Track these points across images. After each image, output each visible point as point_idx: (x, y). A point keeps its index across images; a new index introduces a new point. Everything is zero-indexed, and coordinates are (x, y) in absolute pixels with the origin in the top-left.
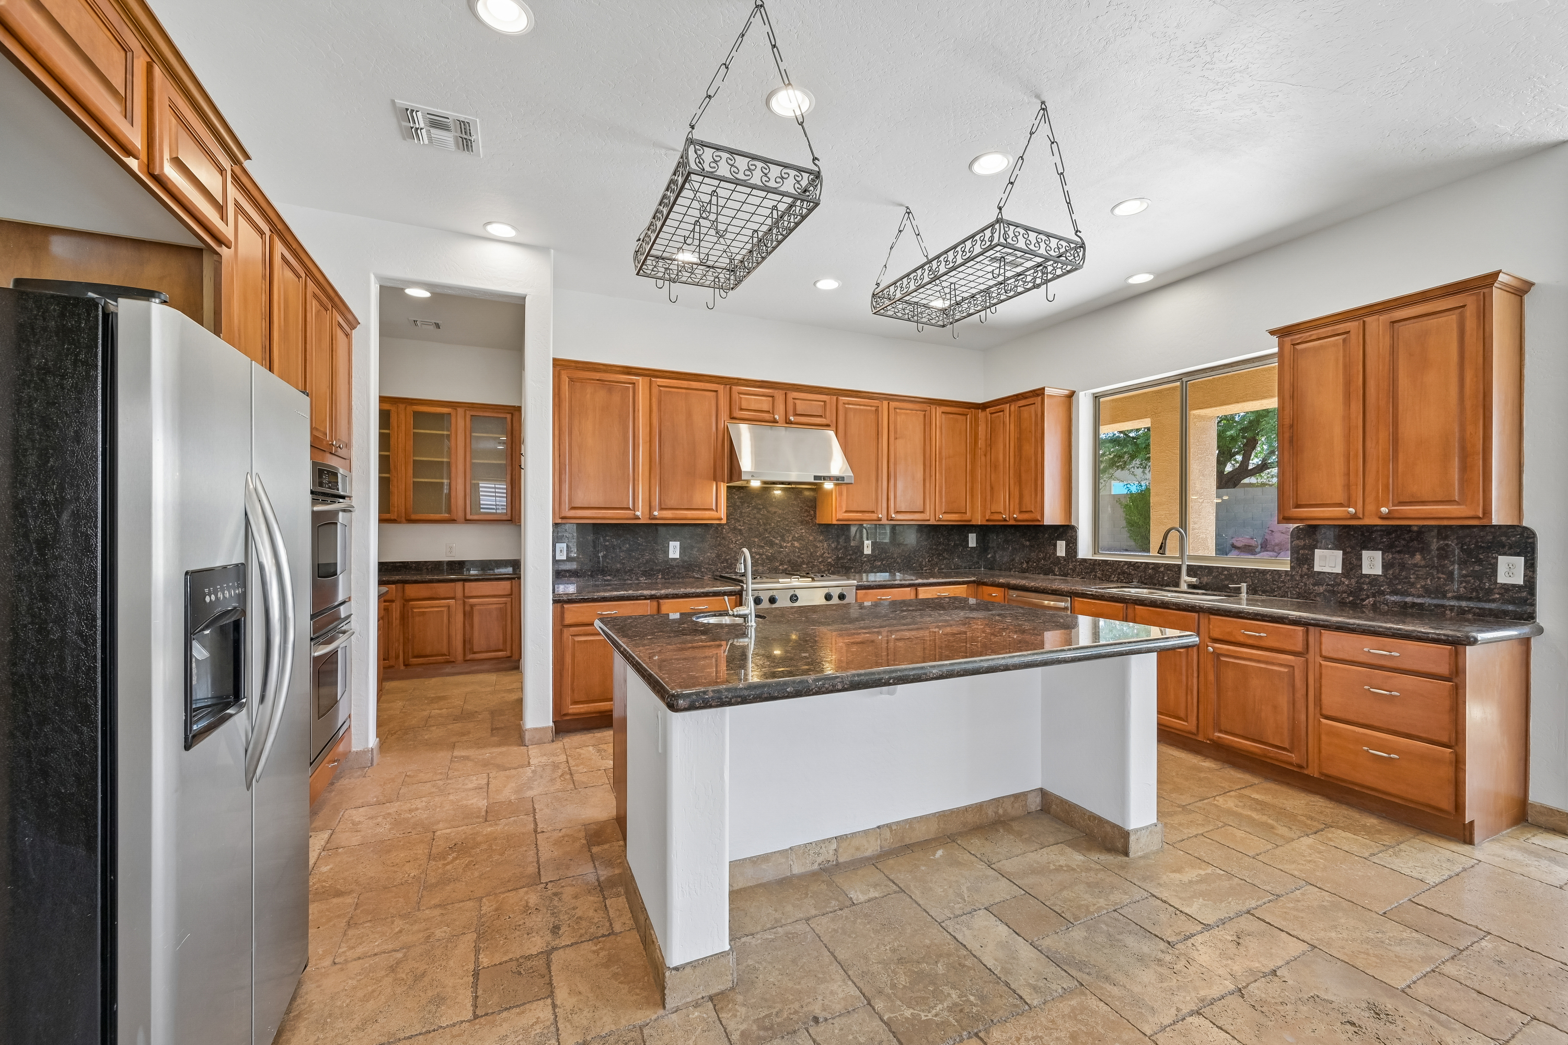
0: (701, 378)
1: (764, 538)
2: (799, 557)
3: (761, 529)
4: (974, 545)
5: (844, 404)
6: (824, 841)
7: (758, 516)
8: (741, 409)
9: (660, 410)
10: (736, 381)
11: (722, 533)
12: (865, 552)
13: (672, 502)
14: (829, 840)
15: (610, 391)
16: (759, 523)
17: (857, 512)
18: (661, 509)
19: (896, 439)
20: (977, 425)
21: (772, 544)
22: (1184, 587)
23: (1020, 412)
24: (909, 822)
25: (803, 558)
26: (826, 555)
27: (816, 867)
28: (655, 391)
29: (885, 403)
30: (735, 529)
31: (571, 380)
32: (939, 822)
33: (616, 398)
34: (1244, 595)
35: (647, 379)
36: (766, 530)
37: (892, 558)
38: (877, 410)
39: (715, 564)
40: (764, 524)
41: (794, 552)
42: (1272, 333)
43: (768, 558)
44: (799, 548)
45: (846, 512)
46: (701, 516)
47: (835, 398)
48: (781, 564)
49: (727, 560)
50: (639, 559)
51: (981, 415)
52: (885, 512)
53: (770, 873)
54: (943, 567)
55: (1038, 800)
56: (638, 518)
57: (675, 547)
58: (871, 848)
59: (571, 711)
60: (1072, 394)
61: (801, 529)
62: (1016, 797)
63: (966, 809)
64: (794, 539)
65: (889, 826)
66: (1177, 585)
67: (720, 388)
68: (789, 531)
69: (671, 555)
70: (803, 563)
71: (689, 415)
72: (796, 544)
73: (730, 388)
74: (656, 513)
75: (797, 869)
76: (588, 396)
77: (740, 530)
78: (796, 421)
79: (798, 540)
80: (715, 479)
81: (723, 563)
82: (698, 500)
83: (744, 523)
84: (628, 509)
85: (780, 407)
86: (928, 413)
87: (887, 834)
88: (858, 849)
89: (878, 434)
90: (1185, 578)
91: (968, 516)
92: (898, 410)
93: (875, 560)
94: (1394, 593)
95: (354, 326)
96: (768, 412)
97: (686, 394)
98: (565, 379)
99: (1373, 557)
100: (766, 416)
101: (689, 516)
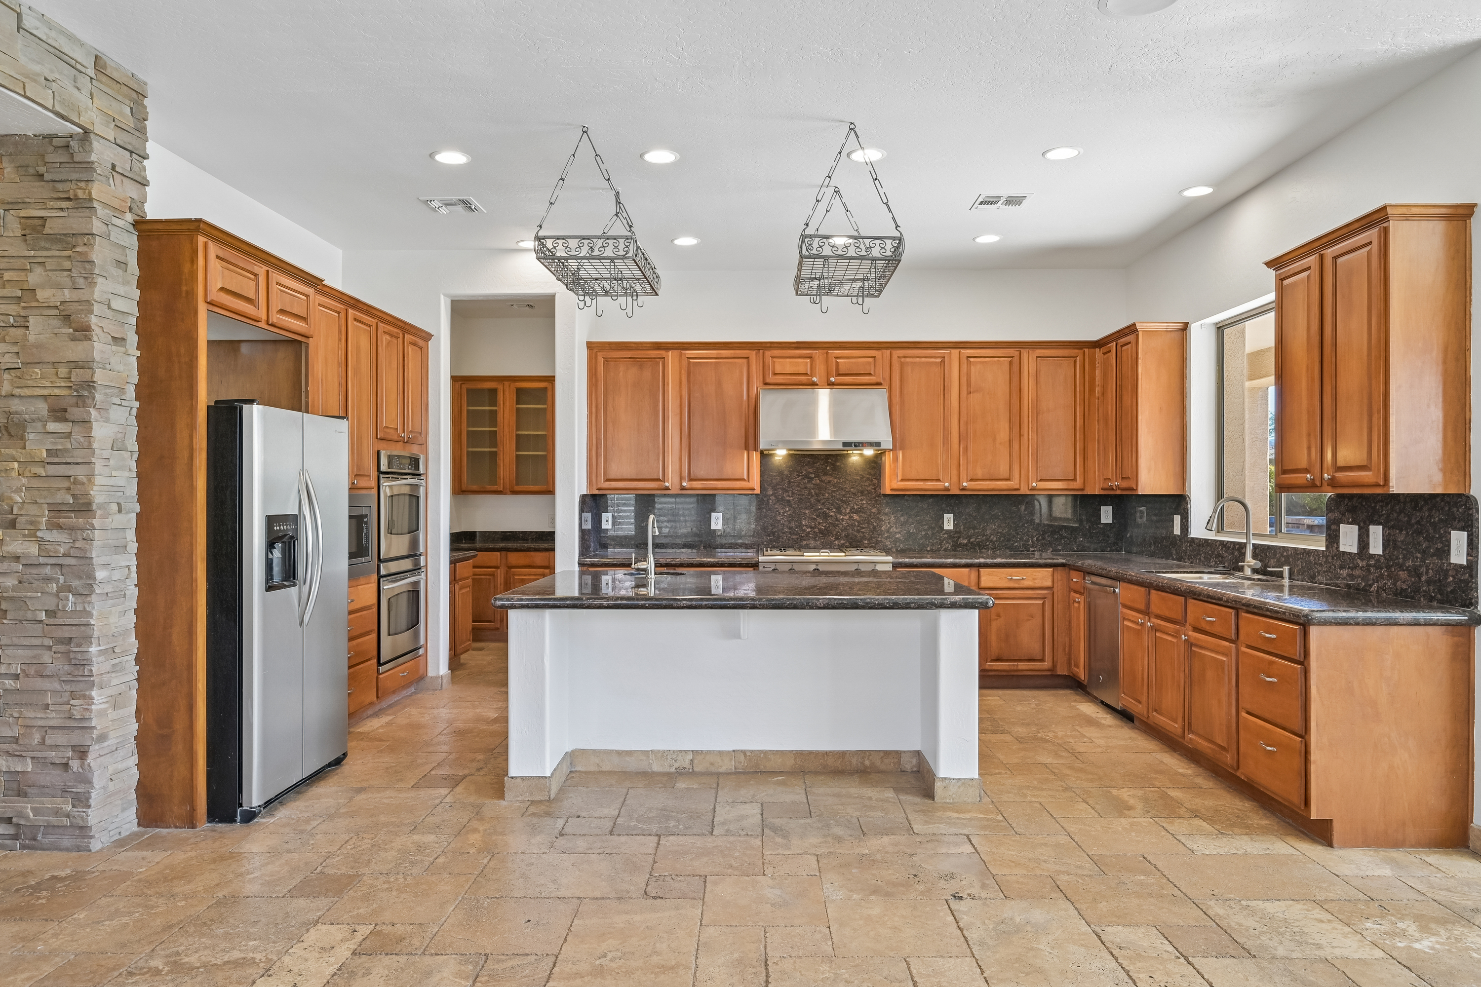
0: (731, 346)
1: (816, 510)
2: (858, 531)
3: (812, 500)
4: (1110, 521)
5: (899, 357)
6: (681, 751)
7: (810, 486)
8: (775, 374)
9: (689, 382)
10: (769, 345)
11: (768, 504)
12: (946, 527)
13: (701, 472)
14: (686, 752)
15: (641, 367)
16: (810, 494)
17: (917, 480)
18: (691, 480)
19: (969, 393)
20: (1095, 369)
21: (826, 516)
22: (1248, 572)
23: (1122, 350)
24: (765, 752)
25: (863, 533)
26: (893, 529)
27: (673, 770)
28: (685, 362)
29: (955, 352)
30: (783, 499)
31: (606, 360)
33: (647, 374)
34: (1286, 582)
35: (677, 352)
36: (819, 501)
37: (984, 535)
38: (943, 362)
39: (761, 537)
40: (817, 495)
41: (853, 525)
42: (1269, 264)
43: (821, 532)
44: (858, 522)
45: (902, 480)
46: (734, 486)
47: (888, 352)
48: (837, 539)
49: (774, 533)
51: (1098, 353)
52: (955, 479)
53: (632, 765)
54: (1060, 547)
55: (914, 761)
56: (669, 488)
57: (718, 519)
58: (727, 766)
60: (1185, 327)
61: (862, 500)
62: (887, 753)
63: (826, 753)
64: (853, 511)
65: (744, 752)
66: (1241, 569)
67: (752, 354)
68: (846, 502)
69: (713, 527)
70: (864, 538)
71: (719, 384)
72: (855, 517)
73: (764, 353)
74: (687, 484)
75: (656, 768)
76: (621, 374)
77: (789, 501)
78: (838, 381)
79: (857, 512)
80: (747, 448)
81: (769, 535)
82: (729, 471)
83: (793, 493)
84: (660, 480)
85: (820, 368)
86: (1017, 358)
87: (742, 758)
88: (712, 764)
89: (945, 391)
90: (1250, 560)
91: (1078, 484)
92: (972, 360)
93: (959, 538)
94: (1390, 577)
95: (427, 337)
96: (806, 374)
97: (716, 363)
98: (601, 360)
99: (1376, 533)
100: (803, 378)
101: (719, 487)
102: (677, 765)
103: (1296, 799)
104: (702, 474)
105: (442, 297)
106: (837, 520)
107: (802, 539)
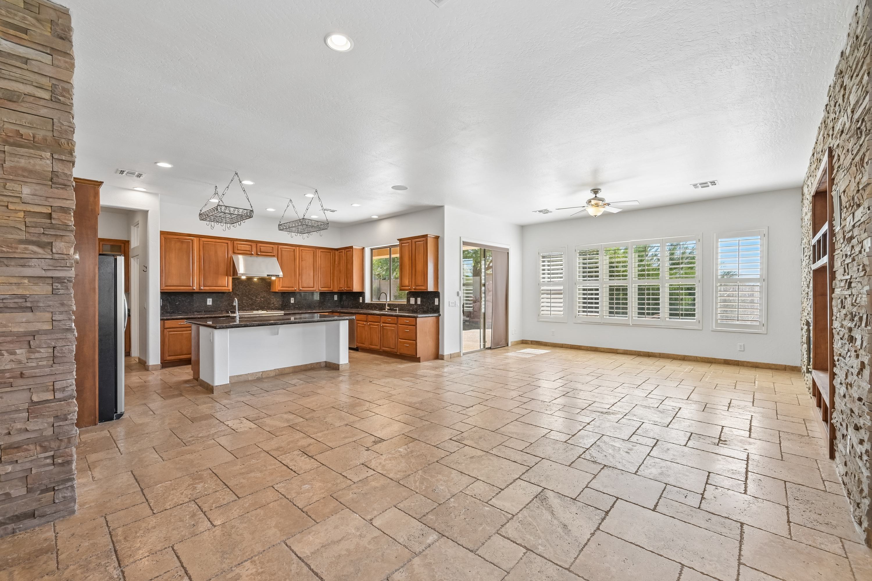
0: (221, 238)
1: (248, 297)
2: (263, 304)
3: (247, 294)
4: (337, 299)
5: (281, 248)
7: (246, 289)
8: (238, 250)
9: (203, 250)
10: (236, 240)
11: (230, 295)
12: (292, 302)
14: (260, 372)
15: (182, 243)
16: (246, 291)
17: (286, 287)
18: (204, 286)
19: (302, 261)
20: (335, 256)
21: (252, 299)
22: (387, 310)
23: (347, 253)
24: (284, 368)
26: (275, 303)
27: (256, 378)
28: (201, 243)
29: (298, 248)
30: (236, 293)
31: (165, 238)
33: (185, 246)
34: (398, 311)
35: (198, 238)
36: (249, 294)
37: (303, 304)
38: (294, 251)
39: (227, 307)
40: (248, 292)
41: (261, 302)
42: (398, 240)
43: (250, 304)
44: (263, 301)
45: (282, 287)
46: (221, 289)
47: (277, 246)
48: (256, 307)
50: (194, 305)
51: (337, 252)
52: (298, 287)
53: (242, 379)
54: (324, 307)
55: (324, 364)
56: (194, 290)
57: (210, 301)
58: (273, 374)
59: (168, 359)
60: (363, 248)
61: (264, 294)
62: (317, 363)
64: (261, 297)
65: (278, 369)
66: (385, 310)
67: (229, 242)
68: (259, 294)
69: (208, 304)
70: (265, 306)
71: (216, 252)
72: (262, 299)
73: (233, 242)
74: (202, 288)
75: (250, 379)
76: (173, 245)
77: (238, 294)
78: (261, 254)
79: (263, 298)
80: (227, 275)
81: (230, 306)
82: (220, 283)
83: (240, 291)
84: (191, 286)
85: (254, 249)
86: (315, 252)
87: (277, 371)
88: (268, 374)
89: (295, 259)
90: (387, 307)
91: (331, 289)
92: (303, 251)
93: (295, 305)
94: (422, 308)
96: (249, 251)
97: (215, 244)
98: (163, 238)
99: (419, 300)
101: (216, 289)
102: (257, 377)
103: (415, 354)
104: (209, 284)
106: (256, 300)
107: (243, 307)
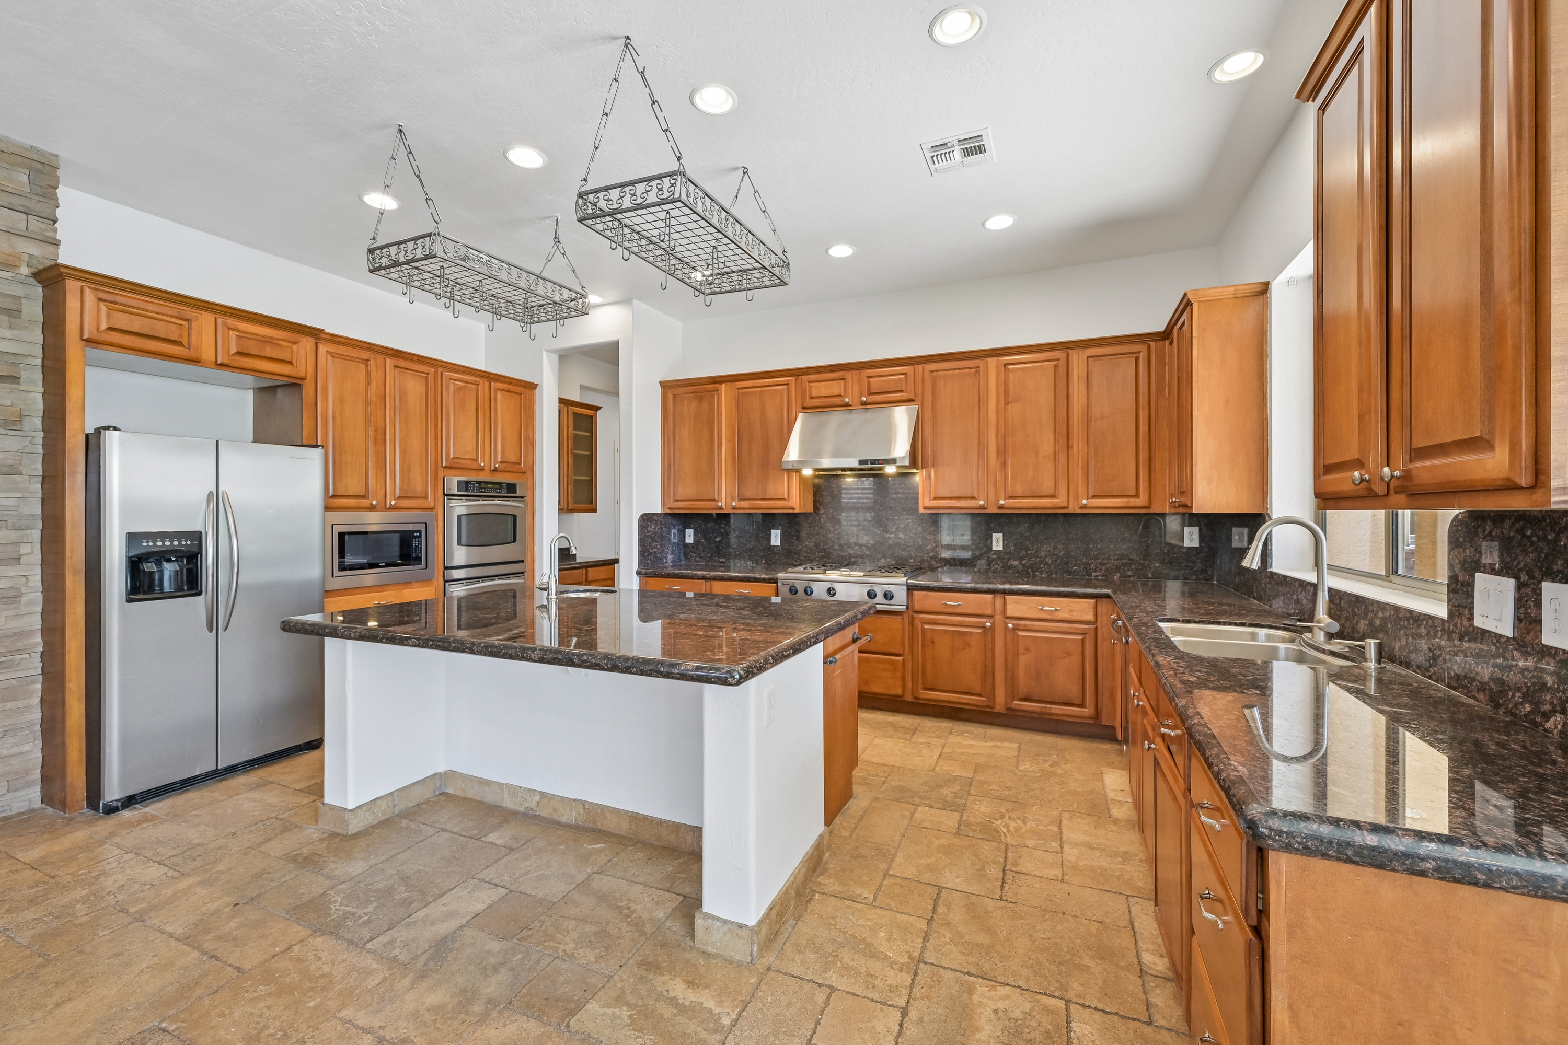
0: (773, 374)
4: (1196, 544)
5: (931, 371)
6: (530, 790)
8: (812, 398)
10: (805, 370)
11: (820, 522)
12: (995, 548)
13: (749, 493)
15: (700, 399)
17: (950, 498)
18: (739, 499)
19: (1007, 403)
20: (1162, 365)
23: (1180, 337)
25: (909, 551)
27: (522, 809)
28: (735, 393)
29: (994, 360)
30: (833, 518)
32: (630, 822)
33: (705, 406)
34: (1372, 665)
35: (729, 384)
37: (1037, 557)
38: (979, 373)
39: (814, 553)
41: (899, 544)
45: (935, 498)
46: (774, 506)
47: (920, 367)
49: (824, 550)
50: (746, 545)
52: (992, 497)
53: (490, 796)
54: (1130, 573)
56: (721, 508)
57: (778, 536)
58: (569, 816)
60: (1267, 287)
61: (907, 519)
64: (899, 530)
65: (583, 803)
67: (791, 380)
69: (774, 543)
71: (763, 411)
72: (901, 536)
73: (801, 378)
74: (735, 504)
75: (509, 804)
76: (685, 407)
78: (870, 401)
79: (902, 531)
81: (821, 552)
82: (772, 490)
85: (853, 388)
86: (1063, 361)
87: (581, 810)
88: (555, 810)
89: (980, 400)
90: (1323, 616)
91: (1141, 501)
92: (1010, 367)
93: (1009, 559)
95: (532, 387)
96: (840, 396)
97: (761, 392)
98: (671, 396)
100: (837, 401)
101: (764, 506)
102: (526, 805)
104: (752, 494)
105: (544, 353)
106: (883, 538)
